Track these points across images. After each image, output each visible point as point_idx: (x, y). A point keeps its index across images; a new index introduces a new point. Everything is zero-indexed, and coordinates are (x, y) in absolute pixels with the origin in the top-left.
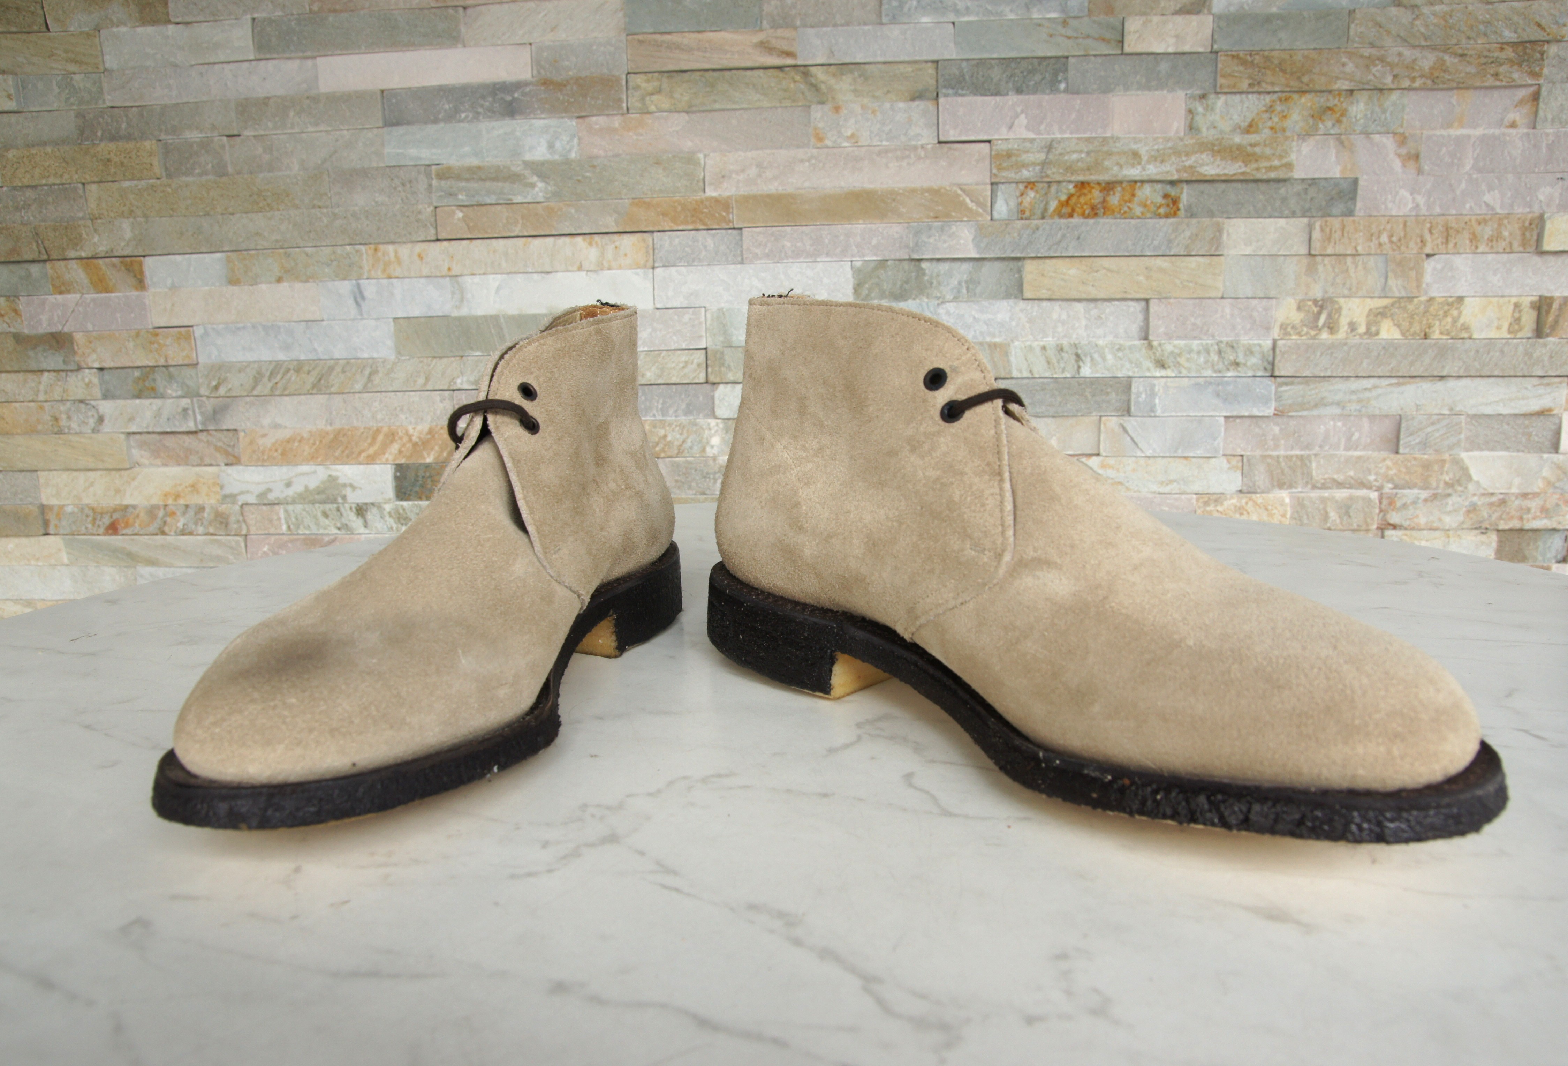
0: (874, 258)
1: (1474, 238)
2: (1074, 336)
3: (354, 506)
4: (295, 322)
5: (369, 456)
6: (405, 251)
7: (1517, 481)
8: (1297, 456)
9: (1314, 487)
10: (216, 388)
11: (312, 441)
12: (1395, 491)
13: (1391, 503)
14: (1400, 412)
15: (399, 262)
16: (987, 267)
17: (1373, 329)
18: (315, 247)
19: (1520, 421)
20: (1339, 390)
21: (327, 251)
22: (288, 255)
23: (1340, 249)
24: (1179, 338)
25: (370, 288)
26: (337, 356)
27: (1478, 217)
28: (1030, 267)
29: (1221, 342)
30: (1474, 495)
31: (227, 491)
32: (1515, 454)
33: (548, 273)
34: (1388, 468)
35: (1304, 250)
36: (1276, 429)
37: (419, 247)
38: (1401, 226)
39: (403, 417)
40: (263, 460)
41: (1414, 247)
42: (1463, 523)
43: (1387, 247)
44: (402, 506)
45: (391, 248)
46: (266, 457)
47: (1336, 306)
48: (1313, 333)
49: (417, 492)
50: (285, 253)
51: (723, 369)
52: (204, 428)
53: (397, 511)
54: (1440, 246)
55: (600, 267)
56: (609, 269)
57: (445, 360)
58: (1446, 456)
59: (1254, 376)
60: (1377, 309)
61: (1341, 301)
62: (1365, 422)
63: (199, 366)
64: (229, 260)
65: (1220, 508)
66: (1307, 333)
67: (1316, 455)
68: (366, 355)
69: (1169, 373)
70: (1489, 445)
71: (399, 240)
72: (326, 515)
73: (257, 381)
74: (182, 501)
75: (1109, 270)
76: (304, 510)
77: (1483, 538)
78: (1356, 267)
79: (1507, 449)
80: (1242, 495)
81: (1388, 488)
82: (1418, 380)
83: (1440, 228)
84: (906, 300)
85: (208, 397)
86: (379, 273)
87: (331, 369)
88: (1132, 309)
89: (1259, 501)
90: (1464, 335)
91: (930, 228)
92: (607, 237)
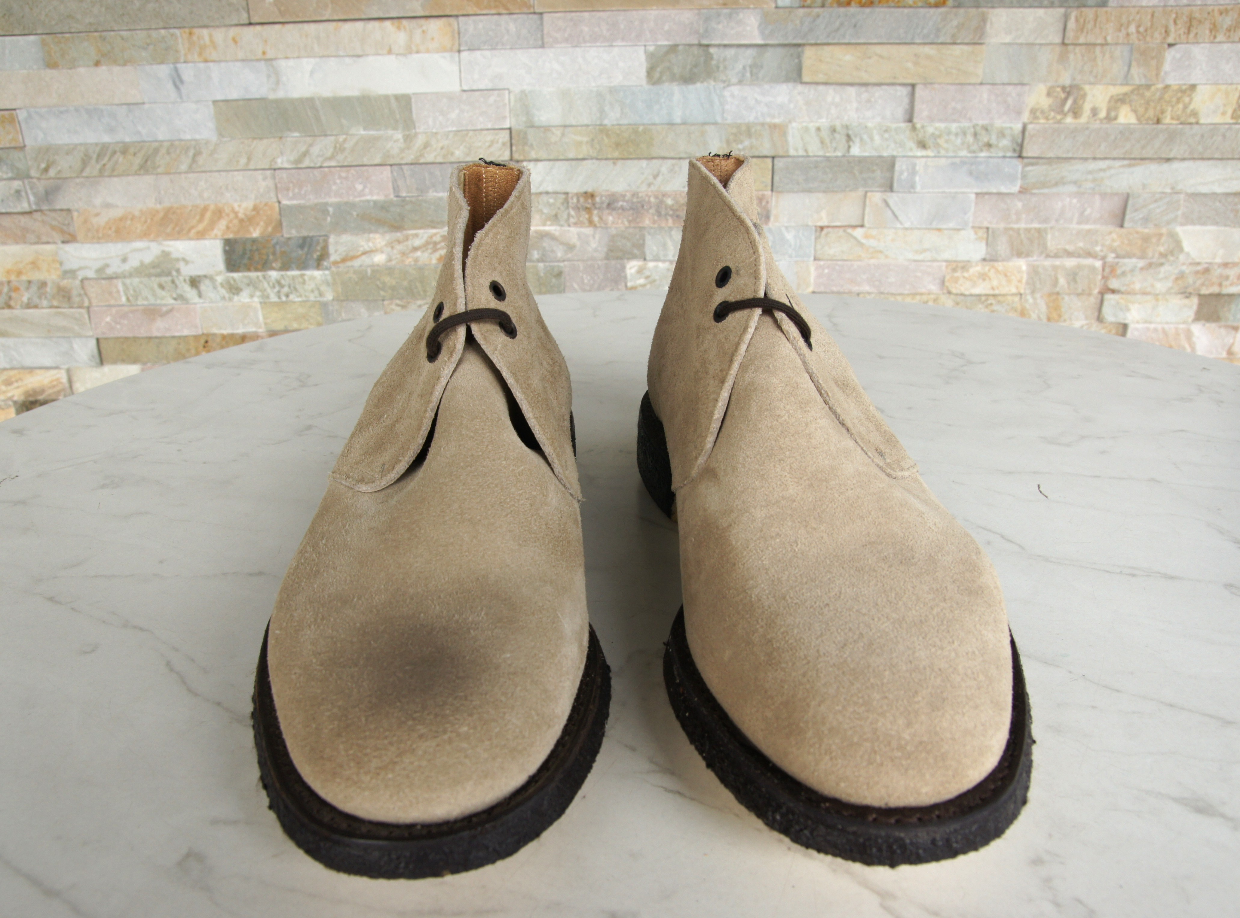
0: (666, 43)
1: (1214, 29)
2: (846, 118)
3: (187, 279)
4: (117, 105)
5: (198, 232)
6: (219, 35)
7: (1221, 252)
8: (1035, 229)
9: (1048, 256)
10: (46, 170)
11: (143, 219)
12: (1116, 260)
13: (1113, 270)
14: (1129, 191)
15: (214, 45)
16: (769, 54)
17: (1113, 114)
18: (130, 30)
19: (1230, 199)
20: (1076, 170)
21: (142, 34)
22: (104, 39)
23: (1091, 39)
24: (940, 121)
25: (187, 72)
26: (161, 137)
27: (1221, 8)
28: (809, 53)
29: (977, 125)
30: (1184, 264)
31: (67, 266)
32: (1222, 228)
33: (359, 56)
34: (1113, 240)
35: (1058, 40)
36: (1019, 205)
37: (233, 31)
38: (1149, 17)
39: (228, 195)
40: (99, 238)
41: (1158, 36)
42: (1171, 288)
43: (1134, 37)
44: (233, 278)
45: (205, 32)
46: (100, 235)
47: (1082, 93)
48: (1059, 117)
49: (245, 265)
50: (101, 37)
51: (527, 148)
52: (37, 208)
53: (228, 282)
54: (1182, 37)
55: (409, 50)
56: (418, 52)
57: (265, 141)
58: (1164, 230)
59: (1004, 157)
60: (1118, 95)
61: (1087, 88)
62: (1097, 200)
63: (27, 148)
64: (44, 43)
65: (966, 275)
66: (1054, 118)
67: (1052, 228)
68: (188, 137)
69: (929, 153)
70: (1201, 221)
71: (212, 24)
72: (162, 287)
73: (85, 162)
74: (24, 278)
75: (881, 57)
76: (141, 282)
77: (1187, 301)
78: (1104, 55)
79: (1217, 224)
80: (985, 263)
81: (1111, 257)
82: (1147, 162)
83: (1185, 18)
84: (694, 83)
85: (39, 179)
86: (196, 56)
87: (156, 151)
88: (899, 94)
89: (1000, 268)
90: (1193, 120)
91: (719, 15)
92: (414, 21)
